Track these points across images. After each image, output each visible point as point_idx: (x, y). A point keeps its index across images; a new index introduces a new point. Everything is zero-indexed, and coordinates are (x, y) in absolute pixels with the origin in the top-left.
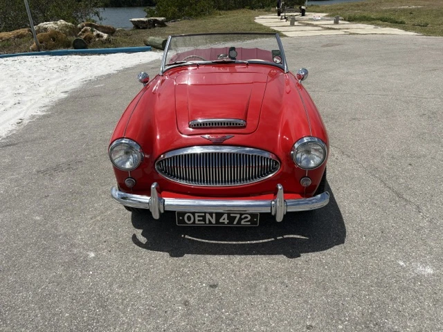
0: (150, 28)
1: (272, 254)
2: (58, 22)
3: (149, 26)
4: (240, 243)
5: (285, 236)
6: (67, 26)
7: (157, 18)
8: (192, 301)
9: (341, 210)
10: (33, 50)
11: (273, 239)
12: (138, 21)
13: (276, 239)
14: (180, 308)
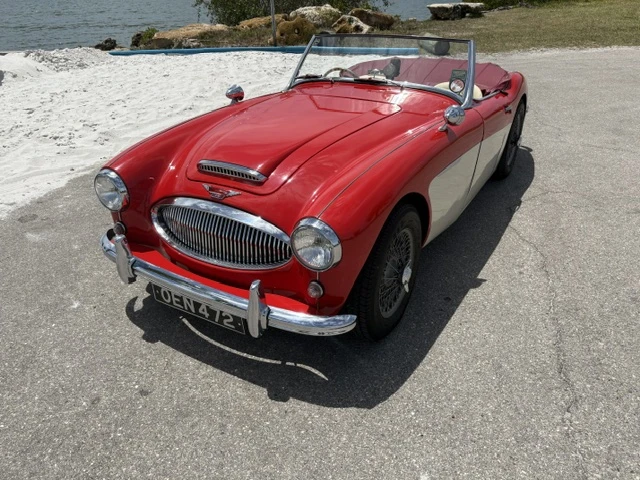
0: (453, 19)
1: (254, 383)
2: (323, 8)
3: (453, 16)
4: (235, 352)
5: (298, 365)
6: (331, 13)
7: (470, 4)
8: (104, 400)
9: (429, 356)
10: (271, 45)
11: (280, 362)
12: (439, 8)
13: (284, 363)
14: (84, 404)
